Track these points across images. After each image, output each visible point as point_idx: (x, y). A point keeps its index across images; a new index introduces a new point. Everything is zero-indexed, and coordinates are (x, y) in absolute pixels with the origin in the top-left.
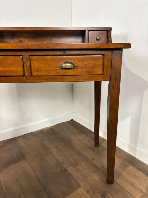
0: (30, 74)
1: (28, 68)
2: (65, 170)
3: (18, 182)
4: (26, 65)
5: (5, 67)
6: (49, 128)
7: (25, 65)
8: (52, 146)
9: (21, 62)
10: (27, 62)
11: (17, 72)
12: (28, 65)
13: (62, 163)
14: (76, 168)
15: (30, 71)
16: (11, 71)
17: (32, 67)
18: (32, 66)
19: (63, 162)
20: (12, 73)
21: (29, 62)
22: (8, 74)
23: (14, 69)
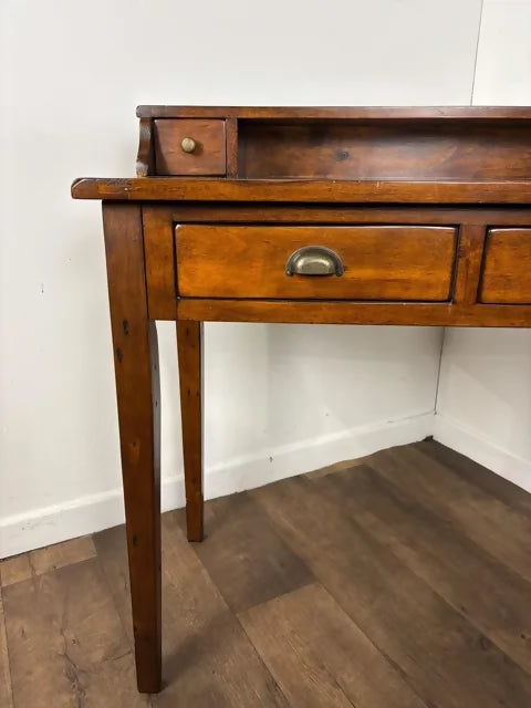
0: (474, 296)
1: (471, 271)
2: (484, 643)
3: (323, 668)
4: (468, 262)
5: (388, 266)
6: (357, 464)
7: (461, 262)
8: (393, 539)
9: (450, 251)
10: (474, 250)
11: (429, 286)
12: (475, 261)
13: (459, 611)
14: (523, 637)
15: (476, 284)
16: (405, 283)
17: (489, 272)
18: (490, 264)
19: (463, 609)
20: (407, 289)
21: (479, 251)
22: (391, 292)
23: (416, 274)
